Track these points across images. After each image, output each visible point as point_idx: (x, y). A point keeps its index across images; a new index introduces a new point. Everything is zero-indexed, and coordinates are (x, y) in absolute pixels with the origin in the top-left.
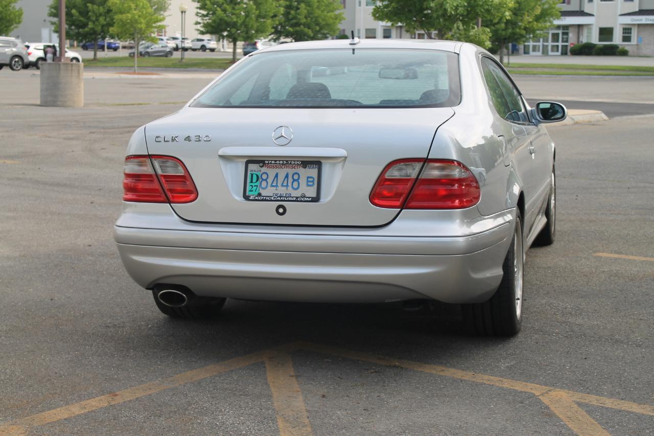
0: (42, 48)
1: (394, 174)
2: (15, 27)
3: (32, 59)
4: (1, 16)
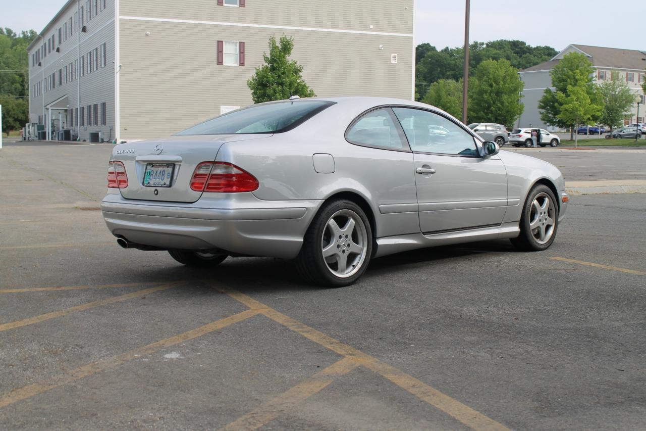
1: (202, 172)
2: (518, 117)
3: (522, 139)
4: (507, 109)
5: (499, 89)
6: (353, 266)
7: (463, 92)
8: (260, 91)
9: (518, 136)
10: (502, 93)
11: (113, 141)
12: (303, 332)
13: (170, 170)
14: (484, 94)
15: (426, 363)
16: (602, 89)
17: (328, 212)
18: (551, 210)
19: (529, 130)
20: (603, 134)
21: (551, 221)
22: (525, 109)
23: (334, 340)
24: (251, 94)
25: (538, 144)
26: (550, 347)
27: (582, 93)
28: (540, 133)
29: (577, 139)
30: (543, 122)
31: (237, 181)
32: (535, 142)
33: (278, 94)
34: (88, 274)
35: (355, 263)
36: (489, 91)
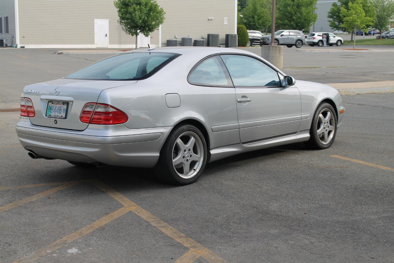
0: (322, 35)
1: (88, 109)
2: (313, 24)
3: (316, 41)
4: (305, 18)
5: (299, 3)
6: (194, 170)
7: (273, 4)
8: (124, 9)
9: (313, 38)
10: (301, 6)
11: (15, 46)
12: (161, 227)
13: (65, 107)
14: (288, 7)
15: (244, 254)
16: (374, 3)
17: (176, 134)
18: (332, 120)
19: (321, 34)
20: (375, 35)
21: (332, 128)
22: (318, 18)
23: (182, 235)
24: (117, 12)
25: (327, 44)
26: (327, 239)
27: (359, 8)
28: (329, 36)
29: (355, 39)
30: (331, 27)
31: (113, 116)
32: (325, 43)
33: (137, 12)
34: (7, 175)
35: (195, 168)
36: (292, 5)
